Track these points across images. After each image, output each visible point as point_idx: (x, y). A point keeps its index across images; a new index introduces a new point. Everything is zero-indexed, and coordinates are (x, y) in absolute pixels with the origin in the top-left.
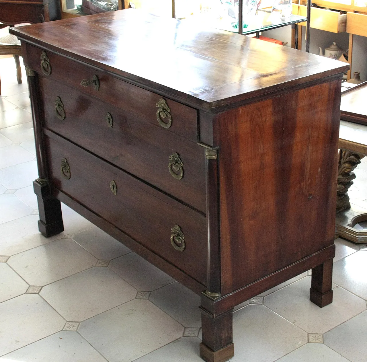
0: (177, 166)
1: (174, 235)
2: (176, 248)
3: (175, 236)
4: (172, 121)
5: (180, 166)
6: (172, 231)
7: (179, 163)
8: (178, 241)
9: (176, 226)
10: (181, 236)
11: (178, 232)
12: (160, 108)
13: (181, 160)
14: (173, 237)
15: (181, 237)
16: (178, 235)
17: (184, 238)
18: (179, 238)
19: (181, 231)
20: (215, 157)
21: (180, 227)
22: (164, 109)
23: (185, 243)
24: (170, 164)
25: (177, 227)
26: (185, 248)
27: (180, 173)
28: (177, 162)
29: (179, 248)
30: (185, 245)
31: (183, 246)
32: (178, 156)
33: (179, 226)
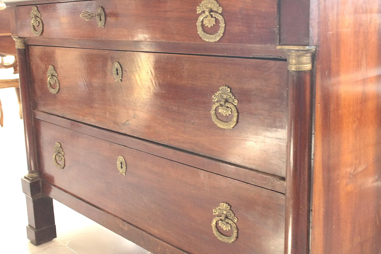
0: (228, 107)
1: (218, 218)
2: (221, 238)
3: (221, 220)
4: (225, 27)
5: (232, 105)
6: (214, 214)
7: (230, 103)
8: (225, 228)
9: (223, 204)
10: (230, 219)
11: (225, 212)
12: (204, 12)
13: (233, 95)
14: (217, 223)
15: (232, 220)
16: (226, 217)
17: (237, 221)
18: (227, 223)
19: (231, 211)
20: (308, 67)
21: (229, 205)
22: (211, 11)
23: (237, 229)
24: (214, 107)
25: (224, 206)
26: (237, 237)
27: (232, 117)
28: (226, 101)
29: (226, 237)
30: (238, 232)
31: (235, 235)
32: (229, 91)
33: (226, 203)
